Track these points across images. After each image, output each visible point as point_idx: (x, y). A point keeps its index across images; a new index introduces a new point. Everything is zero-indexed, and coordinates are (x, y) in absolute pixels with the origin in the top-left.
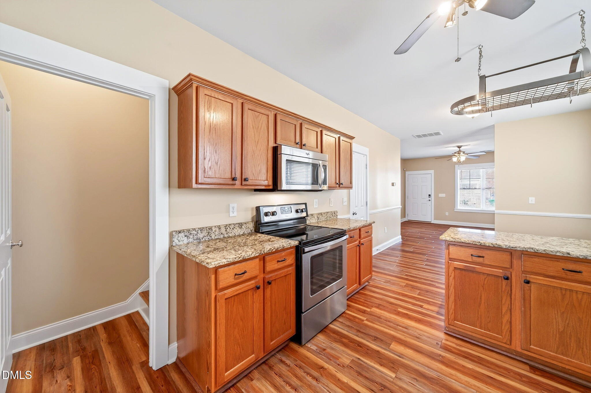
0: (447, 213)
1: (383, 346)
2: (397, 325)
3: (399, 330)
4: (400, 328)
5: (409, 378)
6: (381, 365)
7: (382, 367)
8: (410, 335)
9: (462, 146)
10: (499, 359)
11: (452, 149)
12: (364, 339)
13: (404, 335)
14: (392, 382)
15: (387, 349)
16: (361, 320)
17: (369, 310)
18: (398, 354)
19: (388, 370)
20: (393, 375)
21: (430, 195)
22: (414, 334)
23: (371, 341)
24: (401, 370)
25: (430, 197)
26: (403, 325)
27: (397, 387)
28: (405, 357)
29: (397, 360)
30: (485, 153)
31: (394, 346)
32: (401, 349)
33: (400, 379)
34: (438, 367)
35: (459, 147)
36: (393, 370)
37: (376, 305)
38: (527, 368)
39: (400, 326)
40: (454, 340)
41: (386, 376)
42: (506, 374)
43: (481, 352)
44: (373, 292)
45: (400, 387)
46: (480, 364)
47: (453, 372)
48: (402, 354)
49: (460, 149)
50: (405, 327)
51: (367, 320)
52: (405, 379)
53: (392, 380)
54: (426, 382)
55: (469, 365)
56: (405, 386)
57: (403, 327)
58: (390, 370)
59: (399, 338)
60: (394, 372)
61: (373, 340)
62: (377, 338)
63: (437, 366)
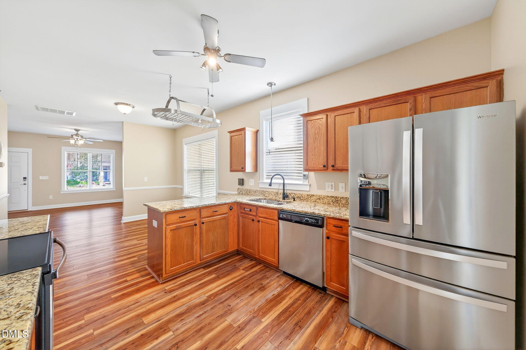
0: (51, 196)
1: (140, 329)
2: (128, 307)
3: (135, 308)
4: (133, 306)
5: (178, 324)
6: (157, 338)
7: (159, 338)
8: (145, 304)
9: (80, 130)
10: (193, 274)
11: (69, 130)
12: (119, 342)
13: (143, 308)
14: (176, 337)
15: (145, 326)
16: (89, 336)
17: (83, 322)
18: (156, 321)
19: (165, 335)
20: (171, 333)
21: (25, 178)
22: (147, 300)
23: (126, 337)
24: (170, 325)
25: (25, 180)
26: (133, 302)
27: (181, 335)
28: (162, 318)
29: (160, 324)
30: (103, 141)
31: (146, 320)
32: (153, 316)
33: (176, 330)
34: (182, 303)
35: (77, 130)
36: (166, 331)
37: (84, 312)
38: (202, 269)
39: (131, 305)
40: (169, 283)
41: (169, 339)
42: (201, 278)
43: (184, 278)
44: (60, 306)
45: (182, 333)
46: (191, 283)
47: (189, 297)
48: (158, 318)
49: (78, 132)
50: (135, 302)
51: (94, 330)
52: (178, 326)
53: (174, 336)
54: (187, 315)
55: (188, 288)
56: (183, 329)
57: (134, 304)
58: (165, 333)
59: (141, 313)
60: (169, 331)
61: (126, 335)
62: (127, 329)
63: (180, 302)
